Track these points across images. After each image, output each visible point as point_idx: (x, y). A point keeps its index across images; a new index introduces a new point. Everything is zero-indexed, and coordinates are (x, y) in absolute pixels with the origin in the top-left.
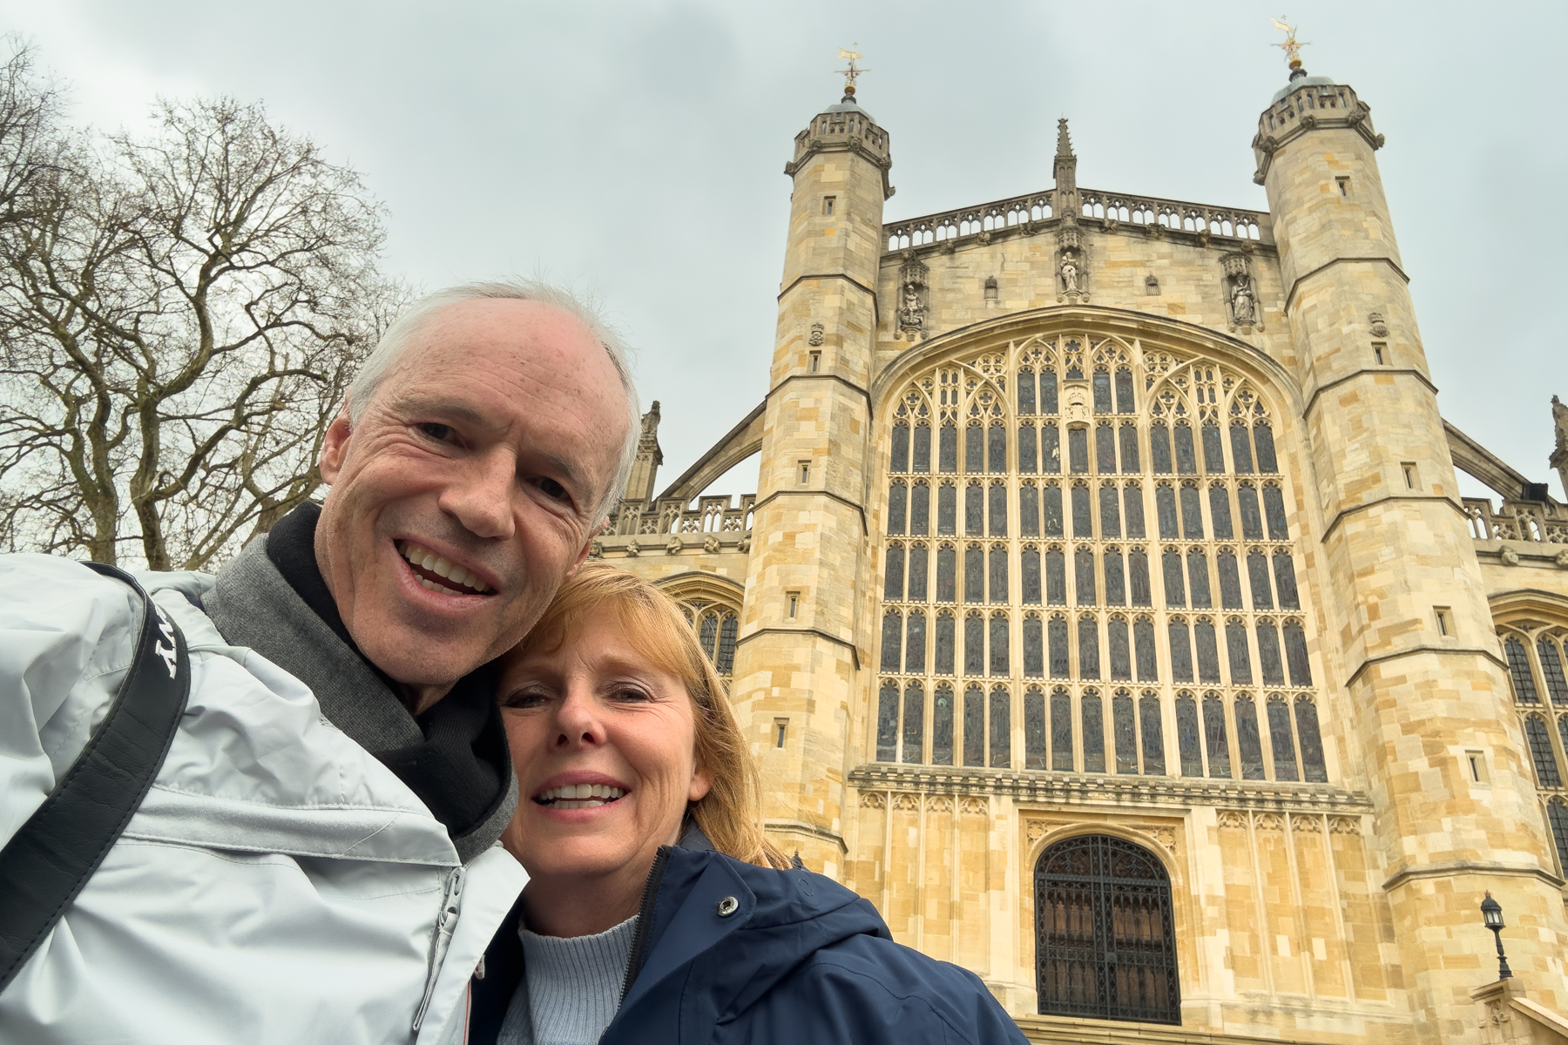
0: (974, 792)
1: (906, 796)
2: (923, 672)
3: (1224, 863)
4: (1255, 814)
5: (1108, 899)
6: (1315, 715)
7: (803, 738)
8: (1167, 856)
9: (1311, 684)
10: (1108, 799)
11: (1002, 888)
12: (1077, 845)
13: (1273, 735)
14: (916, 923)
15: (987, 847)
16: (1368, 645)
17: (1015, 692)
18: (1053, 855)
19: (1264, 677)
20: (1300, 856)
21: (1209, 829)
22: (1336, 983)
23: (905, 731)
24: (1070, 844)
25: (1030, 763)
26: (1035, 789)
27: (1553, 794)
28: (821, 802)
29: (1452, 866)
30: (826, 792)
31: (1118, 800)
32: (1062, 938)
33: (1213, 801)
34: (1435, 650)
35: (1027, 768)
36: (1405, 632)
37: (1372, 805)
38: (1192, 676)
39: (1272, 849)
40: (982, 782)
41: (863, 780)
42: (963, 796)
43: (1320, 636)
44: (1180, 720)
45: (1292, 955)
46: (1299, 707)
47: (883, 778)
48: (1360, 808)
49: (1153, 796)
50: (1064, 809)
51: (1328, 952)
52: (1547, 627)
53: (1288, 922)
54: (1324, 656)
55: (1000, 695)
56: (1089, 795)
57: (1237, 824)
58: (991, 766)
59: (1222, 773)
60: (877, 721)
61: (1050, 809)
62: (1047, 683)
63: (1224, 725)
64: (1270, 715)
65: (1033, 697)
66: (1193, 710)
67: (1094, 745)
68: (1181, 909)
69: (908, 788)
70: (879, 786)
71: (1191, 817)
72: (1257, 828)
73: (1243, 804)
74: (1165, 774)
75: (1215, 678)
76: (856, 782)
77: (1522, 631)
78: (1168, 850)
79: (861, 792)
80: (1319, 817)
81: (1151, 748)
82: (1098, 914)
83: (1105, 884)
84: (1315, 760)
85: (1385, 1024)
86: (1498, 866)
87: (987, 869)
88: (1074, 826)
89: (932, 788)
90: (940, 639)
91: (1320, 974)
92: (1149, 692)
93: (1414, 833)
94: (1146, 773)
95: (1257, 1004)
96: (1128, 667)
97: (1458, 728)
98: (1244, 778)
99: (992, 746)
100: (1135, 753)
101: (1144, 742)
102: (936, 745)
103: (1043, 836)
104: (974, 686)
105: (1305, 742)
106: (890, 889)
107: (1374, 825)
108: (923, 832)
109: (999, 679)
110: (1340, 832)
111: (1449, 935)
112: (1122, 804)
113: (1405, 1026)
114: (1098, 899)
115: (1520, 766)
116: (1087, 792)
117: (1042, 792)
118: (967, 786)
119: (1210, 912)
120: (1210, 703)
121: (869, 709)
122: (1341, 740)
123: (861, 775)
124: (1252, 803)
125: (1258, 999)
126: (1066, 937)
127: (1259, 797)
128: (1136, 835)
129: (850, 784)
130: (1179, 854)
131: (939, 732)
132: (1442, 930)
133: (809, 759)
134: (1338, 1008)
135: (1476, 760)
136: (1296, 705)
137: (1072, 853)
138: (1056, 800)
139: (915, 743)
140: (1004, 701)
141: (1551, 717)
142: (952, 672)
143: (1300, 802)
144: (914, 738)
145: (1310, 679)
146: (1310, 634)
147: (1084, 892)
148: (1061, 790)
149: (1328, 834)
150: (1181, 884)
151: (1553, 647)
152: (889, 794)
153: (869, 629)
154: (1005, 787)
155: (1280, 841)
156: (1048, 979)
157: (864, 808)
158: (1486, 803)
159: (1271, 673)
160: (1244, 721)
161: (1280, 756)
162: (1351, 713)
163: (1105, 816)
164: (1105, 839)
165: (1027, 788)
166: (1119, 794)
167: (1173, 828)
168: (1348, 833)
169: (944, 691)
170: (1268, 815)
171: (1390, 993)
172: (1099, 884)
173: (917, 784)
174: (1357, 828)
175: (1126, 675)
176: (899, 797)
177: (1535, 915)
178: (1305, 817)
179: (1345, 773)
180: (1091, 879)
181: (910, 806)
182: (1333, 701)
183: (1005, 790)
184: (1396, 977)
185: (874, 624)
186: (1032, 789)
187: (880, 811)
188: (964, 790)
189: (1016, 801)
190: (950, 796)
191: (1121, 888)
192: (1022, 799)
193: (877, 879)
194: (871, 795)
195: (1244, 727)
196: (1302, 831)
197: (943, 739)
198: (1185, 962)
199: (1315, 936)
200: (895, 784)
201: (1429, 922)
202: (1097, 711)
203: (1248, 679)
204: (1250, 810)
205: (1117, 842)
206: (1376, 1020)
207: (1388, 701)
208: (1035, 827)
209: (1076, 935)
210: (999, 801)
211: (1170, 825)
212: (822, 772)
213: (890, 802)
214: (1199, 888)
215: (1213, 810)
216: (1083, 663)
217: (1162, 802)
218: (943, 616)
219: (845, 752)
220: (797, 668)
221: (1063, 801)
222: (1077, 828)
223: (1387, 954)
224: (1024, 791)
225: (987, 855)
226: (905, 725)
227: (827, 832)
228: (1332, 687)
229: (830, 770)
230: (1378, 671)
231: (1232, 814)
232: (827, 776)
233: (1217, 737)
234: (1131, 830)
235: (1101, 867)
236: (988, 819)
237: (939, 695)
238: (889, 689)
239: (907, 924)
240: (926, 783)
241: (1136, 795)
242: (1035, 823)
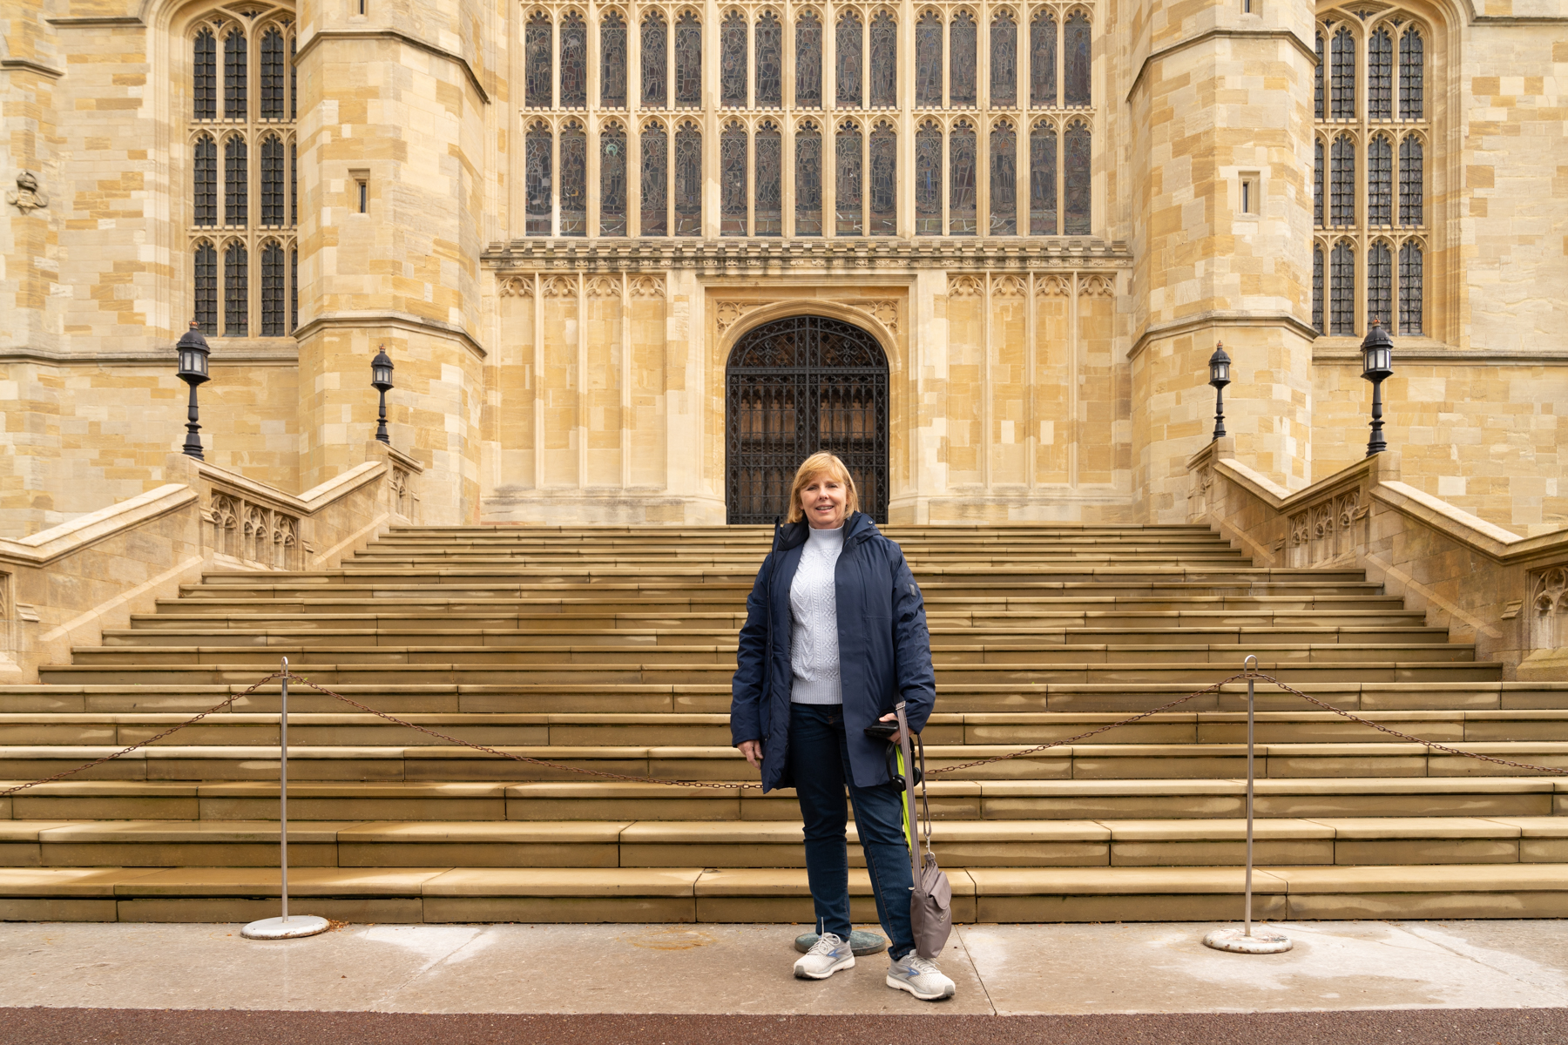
0: (646, 267)
1: (560, 278)
2: (585, 106)
3: (952, 340)
4: (994, 276)
5: (813, 393)
6: (1088, 146)
7: (391, 196)
8: (885, 335)
9: (1089, 104)
10: (816, 267)
11: (682, 387)
12: (779, 330)
13: (1033, 175)
14: (577, 436)
15: (664, 337)
16: (1154, 34)
17: (707, 129)
18: (750, 344)
19: (1032, 96)
20: (1041, 325)
21: (937, 298)
22: (1059, 467)
23: (563, 193)
24: (770, 329)
25: (726, 228)
26: (725, 259)
27: (1341, 234)
28: (429, 286)
29: (1195, 319)
30: (436, 272)
31: (828, 268)
32: (757, 443)
33: (944, 262)
34: (1229, 33)
35: (722, 235)
36: (1199, 10)
37: (1131, 258)
38: (940, 98)
39: (1009, 319)
40: (657, 254)
41: (501, 259)
42: (634, 274)
43: (1108, 32)
44: (920, 160)
45: (1016, 441)
46: (1070, 135)
47: (528, 256)
48: (1118, 262)
49: (871, 260)
50: (762, 284)
51: (1057, 436)
52: (1388, 11)
53: (1016, 405)
54: (1109, 60)
55: (690, 137)
56: (793, 263)
57: (971, 290)
58: (677, 234)
59: (966, 229)
60: (524, 180)
61: (744, 285)
62: (752, 115)
63: (974, 165)
64: (1033, 149)
65: (733, 137)
66: (937, 144)
67: (810, 199)
68: (897, 398)
69: (561, 267)
70: (522, 266)
71: (916, 285)
72: (995, 295)
73: (980, 264)
74: (895, 234)
75: (970, 99)
76: (492, 263)
77: (1358, 18)
78: (887, 330)
79: (500, 276)
80: (1068, 276)
81: (881, 199)
82: (801, 411)
83: (811, 375)
84: (1079, 207)
85: (1103, 508)
86: (1244, 315)
87: (664, 365)
88: (775, 306)
89: (592, 266)
90: (607, 56)
91: (1045, 459)
92: (883, 122)
93: (1164, 284)
94: (872, 234)
95: (969, 497)
96: (859, 88)
97: (1236, 143)
98: (992, 234)
99: (677, 208)
100: (859, 207)
101: (873, 192)
102: (606, 209)
103: (739, 320)
104: (654, 124)
105: (1071, 183)
106: (545, 397)
107: (1130, 283)
108: (582, 324)
109: (687, 111)
110: (1090, 294)
111: (1178, 401)
112: (833, 272)
113: (1123, 508)
114: (801, 394)
115: (1300, 192)
116: (790, 259)
117: (732, 263)
118: (636, 260)
119: (927, 398)
120: (960, 136)
121: (509, 163)
122: (1112, 177)
123: (496, 253)
124: (991, 262)
125: (971, 493)
126: (762, 441)
127: (1001, 254)
128: (850, 312)
129: (485, 266)
130: (900, 332)
131: (608, 193)
132: (1172, 395)
133: (403, 227)
134: (1056, 495)
135: (1250, 185)
136: (1066, 133)
137: (774, 339)
138: (751, 272)
139: (576, 209)
140: (694, 143)
141: (1363, 135)
142: (624, 105)
143: (1047, 258)
144: (575, 202)
145: (1089, 96)
146: (1097, 31)
147: (786, 386)
148: (757, 258)
149: (1075, 297)
150: (900, 369)
151: (1389, 40)
152: (537, 275)
153: (502, 42)
154: (686, 258)
155: (1021, 308)
156: (740, 490)
157: (507, 297)
158: (1248, 239)
159: (1042, 91)
160: (1000, 158)
161: (1038, 203)
162: (1127, 140)
163: (813, 290)
164: (814, 320)
165: (714, 258)
166: (829, 260)
167: (896, 301)
168: (1100, 294)
169: (614, 134)
170: (1009, 278)
171: (1115, 474)
172: (804, 375)
173: (572, 260)
174: (1111, 289)
175: (856, 99)
176: (551, 281)
177: (1272, 370)
178: (1052, 277)
179: (1111, 221)
180: (797, 370)
181: (566, 291)
182: (1111, 124)
183: (686, 263)
184: (1125, 457)
185: (509, 33)
186: (721, 259)
187: (527, 300)
188: (634, 265)
189: (700, 276)
190: (615, 273)
191: (830, 379)
192: (708, 273)
193: (528, 387)
194: (515, 280)
195: (999, 166)
196: (1047, 295)
197: (613, 201)
198: (896, 459)
199: (1045, 419)
200: (543, 263)
201: (1160, 390)
202: (815, 153)
203: (1011, 99)
204: (988, 272)
205: (829, 323)
206: (1094, 504)
207: (1164, 112)
208: (727, 310)
209: (774, 437)
210: (678, 278)
211: (893, 297)
212: (427, 244)
213: (539, 288)
214: (919, 374)
215: (943, 274)
216: (800, 83)
217: (884, 269)
218: (611, 20)
219: (460, 217)
220: (373, 93)
221: (760, 272)
222: (779, 308)
223: (1120, 431)
224: (710, 263)
225: (664, 348)
226: (562, 184)
227: (439, 325)
228: (1112, 106)
229: (437, 243)
230: (1160, 70)
231: (967, 279)
232: (435, 251)
233: (965, 180)
234: (845, 306)
235: (808, 355)
236: (665, 303)
237: (607, 139)
238: (538, 136)
239: (568, 438)
240: (585, 259)
241: (850, 260)
242: (728, 304)
